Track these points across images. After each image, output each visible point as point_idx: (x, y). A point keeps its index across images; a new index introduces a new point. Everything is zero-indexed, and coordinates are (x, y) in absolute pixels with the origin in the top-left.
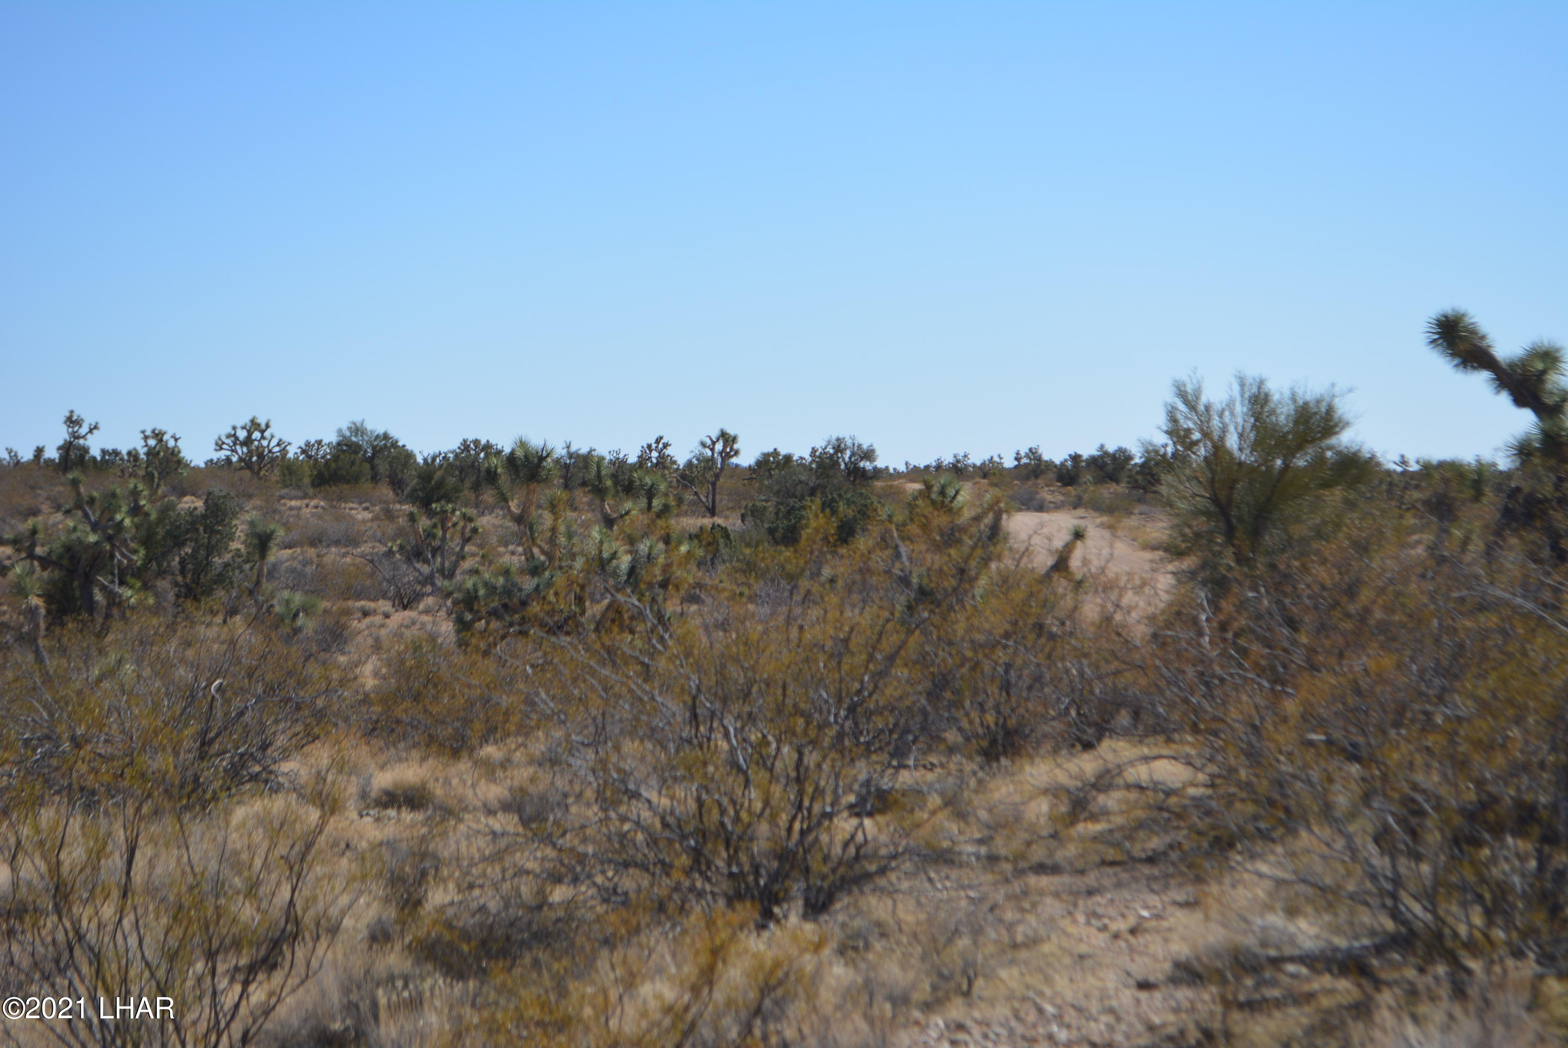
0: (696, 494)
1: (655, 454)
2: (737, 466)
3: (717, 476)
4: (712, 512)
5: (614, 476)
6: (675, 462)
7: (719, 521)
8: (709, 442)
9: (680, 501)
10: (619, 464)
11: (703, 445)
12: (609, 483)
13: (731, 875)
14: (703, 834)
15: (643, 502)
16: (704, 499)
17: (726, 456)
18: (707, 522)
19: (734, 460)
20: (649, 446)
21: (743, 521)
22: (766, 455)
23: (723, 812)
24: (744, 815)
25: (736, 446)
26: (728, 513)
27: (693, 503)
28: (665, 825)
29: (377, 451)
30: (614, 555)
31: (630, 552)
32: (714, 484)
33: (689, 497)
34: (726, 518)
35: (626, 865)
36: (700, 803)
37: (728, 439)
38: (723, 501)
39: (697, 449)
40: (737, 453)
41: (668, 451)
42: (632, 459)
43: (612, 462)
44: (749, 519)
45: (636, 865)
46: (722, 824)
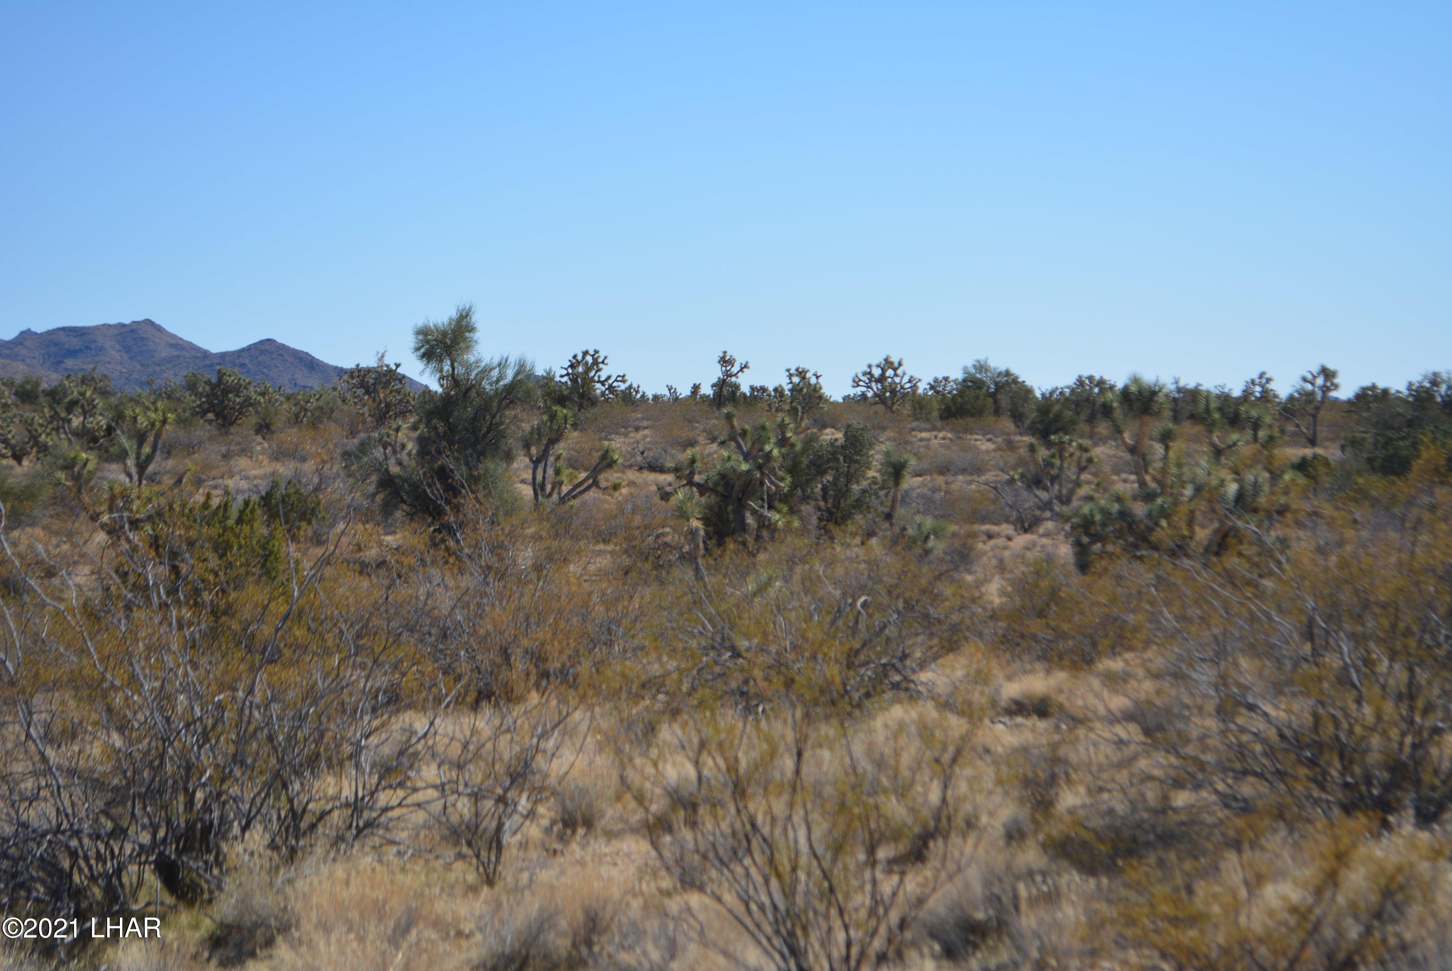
0: (1298, 426)
1: (1258, 389)
2: (1336, 399)
3: (1317, 409)
4: (1312, 442)
5: (1220, 409)
6: (1276, 396)
7: (1319, 451)
8: (1310, 377)
9: (1283, 431)
10: (1225, 398)
11: (1305, 380)
12: (1217, 415)
13: (1346, 785)
14: (1320, 746)
15: (1249, 433)
16: (1305, 430)
17: (1325, 389)
18: (1308, 452)
19: (1333, 394)
20: (1253, 382)
21: (1343, 451)
22: (1364, 389)
23: (1337, 724)
24: (1358, 729)
25: (1336, 381)
26: (1327, 443)
27: (1294, 435)
28: (1282, 736)
29: (999, 387)
30: (1222, 483)
31: (1235, 480)
32: (1314, 417)
33: (1290, 428)
34: (1326, 448)
35: (1245, 773)
36: (1316, 717)
37: (1328, 374)
38: (1323, 432)
39: (1298, 384)
40: (1336, 387)
41: (1271, 386)
42: (1237, 393)
43: (1218, 397)
44: (1349, 450)
45: (1256, 774)
46: (1337, 738)
